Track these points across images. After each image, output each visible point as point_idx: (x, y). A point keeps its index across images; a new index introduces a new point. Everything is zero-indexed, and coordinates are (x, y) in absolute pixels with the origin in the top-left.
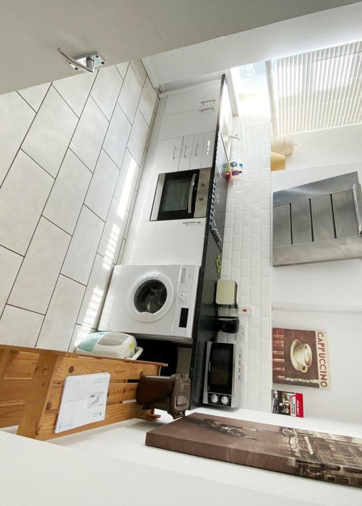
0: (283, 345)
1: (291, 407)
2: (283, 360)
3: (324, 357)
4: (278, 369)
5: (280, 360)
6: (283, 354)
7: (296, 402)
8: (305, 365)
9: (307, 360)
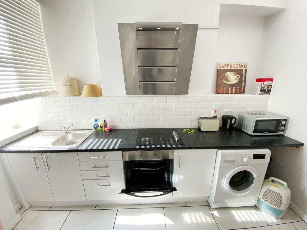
0: (226, 88)
1: (268, 85)
2: (234, 88)
3: (232, 65)
4: (238, 91)
5: (234, 90)
6: (231, 88)
7: (266, 82)
8: (236, 76)
9: (233, 75)
